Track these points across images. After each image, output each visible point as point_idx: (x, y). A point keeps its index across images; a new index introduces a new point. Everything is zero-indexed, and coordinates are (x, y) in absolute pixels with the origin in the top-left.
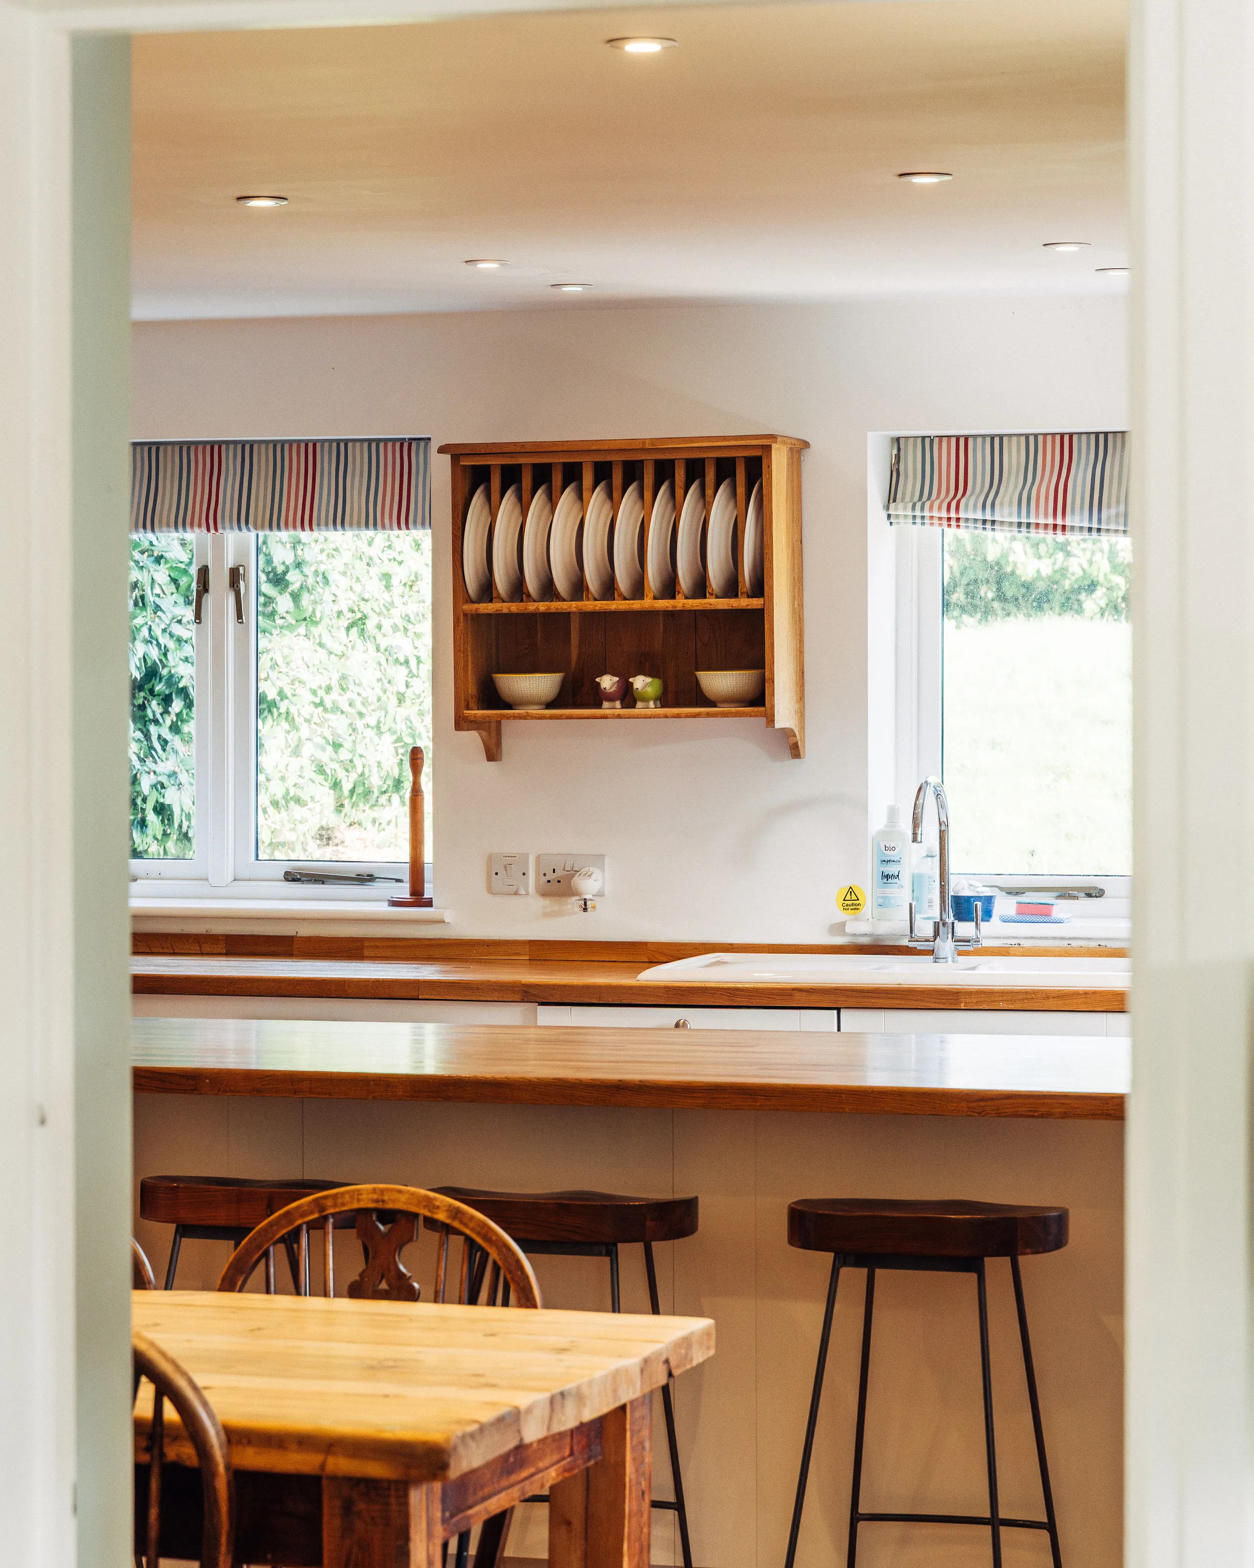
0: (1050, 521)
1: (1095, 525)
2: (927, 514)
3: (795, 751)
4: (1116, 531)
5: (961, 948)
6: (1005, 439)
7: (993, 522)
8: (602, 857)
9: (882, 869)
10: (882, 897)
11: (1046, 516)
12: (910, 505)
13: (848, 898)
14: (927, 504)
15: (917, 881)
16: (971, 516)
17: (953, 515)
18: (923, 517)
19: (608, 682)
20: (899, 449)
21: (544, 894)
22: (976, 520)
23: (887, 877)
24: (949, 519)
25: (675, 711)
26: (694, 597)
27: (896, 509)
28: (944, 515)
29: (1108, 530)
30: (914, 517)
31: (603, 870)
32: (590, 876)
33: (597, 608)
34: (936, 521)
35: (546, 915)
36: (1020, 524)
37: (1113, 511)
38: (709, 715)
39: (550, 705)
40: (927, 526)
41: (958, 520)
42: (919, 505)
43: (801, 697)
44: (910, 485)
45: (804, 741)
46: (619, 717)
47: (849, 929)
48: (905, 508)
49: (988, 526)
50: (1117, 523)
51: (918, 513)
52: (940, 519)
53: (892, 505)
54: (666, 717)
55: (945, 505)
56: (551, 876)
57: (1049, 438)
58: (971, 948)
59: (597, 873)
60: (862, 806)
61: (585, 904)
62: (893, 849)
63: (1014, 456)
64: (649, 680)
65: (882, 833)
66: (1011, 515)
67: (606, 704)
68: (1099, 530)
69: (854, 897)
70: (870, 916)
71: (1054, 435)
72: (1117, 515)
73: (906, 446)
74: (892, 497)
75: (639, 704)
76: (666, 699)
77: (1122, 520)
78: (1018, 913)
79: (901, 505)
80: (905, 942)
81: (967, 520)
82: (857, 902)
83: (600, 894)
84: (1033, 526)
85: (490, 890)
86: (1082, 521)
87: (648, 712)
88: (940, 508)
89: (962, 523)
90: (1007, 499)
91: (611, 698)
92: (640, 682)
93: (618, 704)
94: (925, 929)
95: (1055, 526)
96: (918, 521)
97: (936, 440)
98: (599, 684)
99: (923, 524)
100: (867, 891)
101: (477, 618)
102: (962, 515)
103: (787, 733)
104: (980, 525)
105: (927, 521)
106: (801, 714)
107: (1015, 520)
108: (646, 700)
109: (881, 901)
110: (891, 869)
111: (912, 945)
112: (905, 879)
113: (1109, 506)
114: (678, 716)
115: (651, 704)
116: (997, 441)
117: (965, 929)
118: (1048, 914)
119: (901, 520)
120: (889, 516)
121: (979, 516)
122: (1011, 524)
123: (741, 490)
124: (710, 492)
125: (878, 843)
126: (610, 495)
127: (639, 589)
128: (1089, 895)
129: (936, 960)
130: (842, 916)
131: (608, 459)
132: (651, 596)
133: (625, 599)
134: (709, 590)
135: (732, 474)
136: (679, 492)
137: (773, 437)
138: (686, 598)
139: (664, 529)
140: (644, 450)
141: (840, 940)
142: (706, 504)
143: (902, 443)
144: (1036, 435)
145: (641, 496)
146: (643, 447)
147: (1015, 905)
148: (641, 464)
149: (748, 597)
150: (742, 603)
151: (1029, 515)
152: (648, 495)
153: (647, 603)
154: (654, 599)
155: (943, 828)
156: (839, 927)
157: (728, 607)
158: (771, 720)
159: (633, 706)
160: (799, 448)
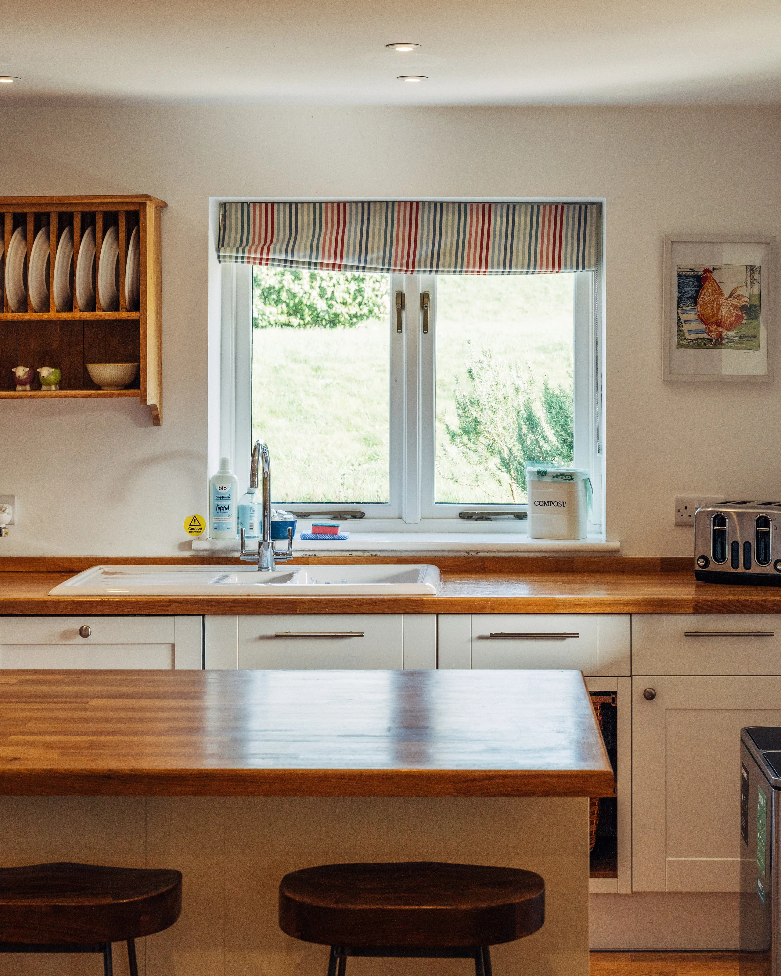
0: (332, 261)
1: (362, 265)
2: (246, 255)
3: (156, 420)
4: (376, 269)
5: (278, 560)
6: (299, 205)
7: (292, 262)
8: (13, 496)
9: (217, 503)
10: (216, 523)
11: (329, 258)
12: (235, 249)
13: (193, 523)
14: (247, 249)
15: (242, 511)
16: (277, 257)
17: (265, 256)
18: (243, 258)
19: (21, 372)
20: (225, 211)
22: (279, 260)
23: (221, 508)
24: (261, 259)
25: (73, 392)
26: (86, 311)
27: (225, 252)
28: (259, 256)
29: (370, 268)
30: (237, 257)
31: (13, 505)
32: (4, 510)
33: (15, 318)
34: (252, 261)
36: (310, 263)
37: (375, 255)
38: (98, 396)
40: (245, 264)
41: (267, 260)
42: (241, 249)
43: (160, 383)
44: (233, 236)
45: (162, 414)
46: (31, 397)
47: (195, 545)
48: (231, 251)
49: (288, 264)
50: (378, 263)
51: (240, 255)
52: (255, 259)
53: (222, 249)
54: (66, 397)
55: (259, 249)
57: (330, 205)
58: (285, 560)
59: (9, 509)
60: (203, 459)
61: (1, 531)
62: (225, 488)
63: (305, 217)
64: (52, 370)
65: (218, 478)
66: (305, 257)
67: (19, 388)
68: (364, 268)
69: (197, 523)
70: (208, 537)
71: (333, 203)
72: (378, 258)
73: (231, 208)
74: (220, 245)
75: (44, 388)
76: (63, 385)
77: (381, 261)
78: (314, 533)
79: (228, 249)
80: (237, 554)
81: (273, 260)
82: (199, 527)
83: (11, 523)
84: (319, 265)
86: (353, 261)
87: (53, 393)
88: (256, 252)
89: (270, 262)
90: (302, 246)
91: (23, 383)
92: (45, 372)
93: (28, 387)
94: (252, 545)
95: (334, 265)
96: (240, 260)
97: (251, 205)
98: (14, 373)
99: (242, 262)
100: (207, 520)
102: (271, 256)
103: (154, 408)
104: (282, 264)
105: (246, 260)
106: (161, 394)
107: (307, 260)
108: (49, 385)
109: (216, 525)
110: (224, 503)
111: (242, 558)
112: (233, 510)
113: (373, 252)
114: (75, 397)
115: (53, 388)
116: (294, 206)
117: (281, 545)
118: (335, 533)
119: (228, 260)
120: (219, 256)
121: (283, 257)
122: (303, 263)
123: (122, 235)
124: (99, 235)
125: (214, 485)
126: (25, 237)
127: (45, 305)
128: (354, 517)
129: (260, 569)
130: (188, 537)
131: (24, 210)
132: (55, 309)
133: (35, 312)
134: (98, 306)
135: (116, 224)
136: (76, 235)
137: (148, 197)
138: (81, 311)
139: (65, 261)
140: (52, 204)
141: (186, 554)
142: (96, 244)
143: (228, 206)
144: (321, 203)
145: (48, 237)
146: (51, 202)
147: (311, 527)
148: (48, 215)
149: (127, 311)
150: (123, 315)
151: (317, 257)
152: (53, 237)
153: (52, 315)
154: (57, 311)
155: (266, 476)
156: (188, 545)
157: (112, 318)
158: (144, 399)
159: (39, 389)
160: (162, 206)
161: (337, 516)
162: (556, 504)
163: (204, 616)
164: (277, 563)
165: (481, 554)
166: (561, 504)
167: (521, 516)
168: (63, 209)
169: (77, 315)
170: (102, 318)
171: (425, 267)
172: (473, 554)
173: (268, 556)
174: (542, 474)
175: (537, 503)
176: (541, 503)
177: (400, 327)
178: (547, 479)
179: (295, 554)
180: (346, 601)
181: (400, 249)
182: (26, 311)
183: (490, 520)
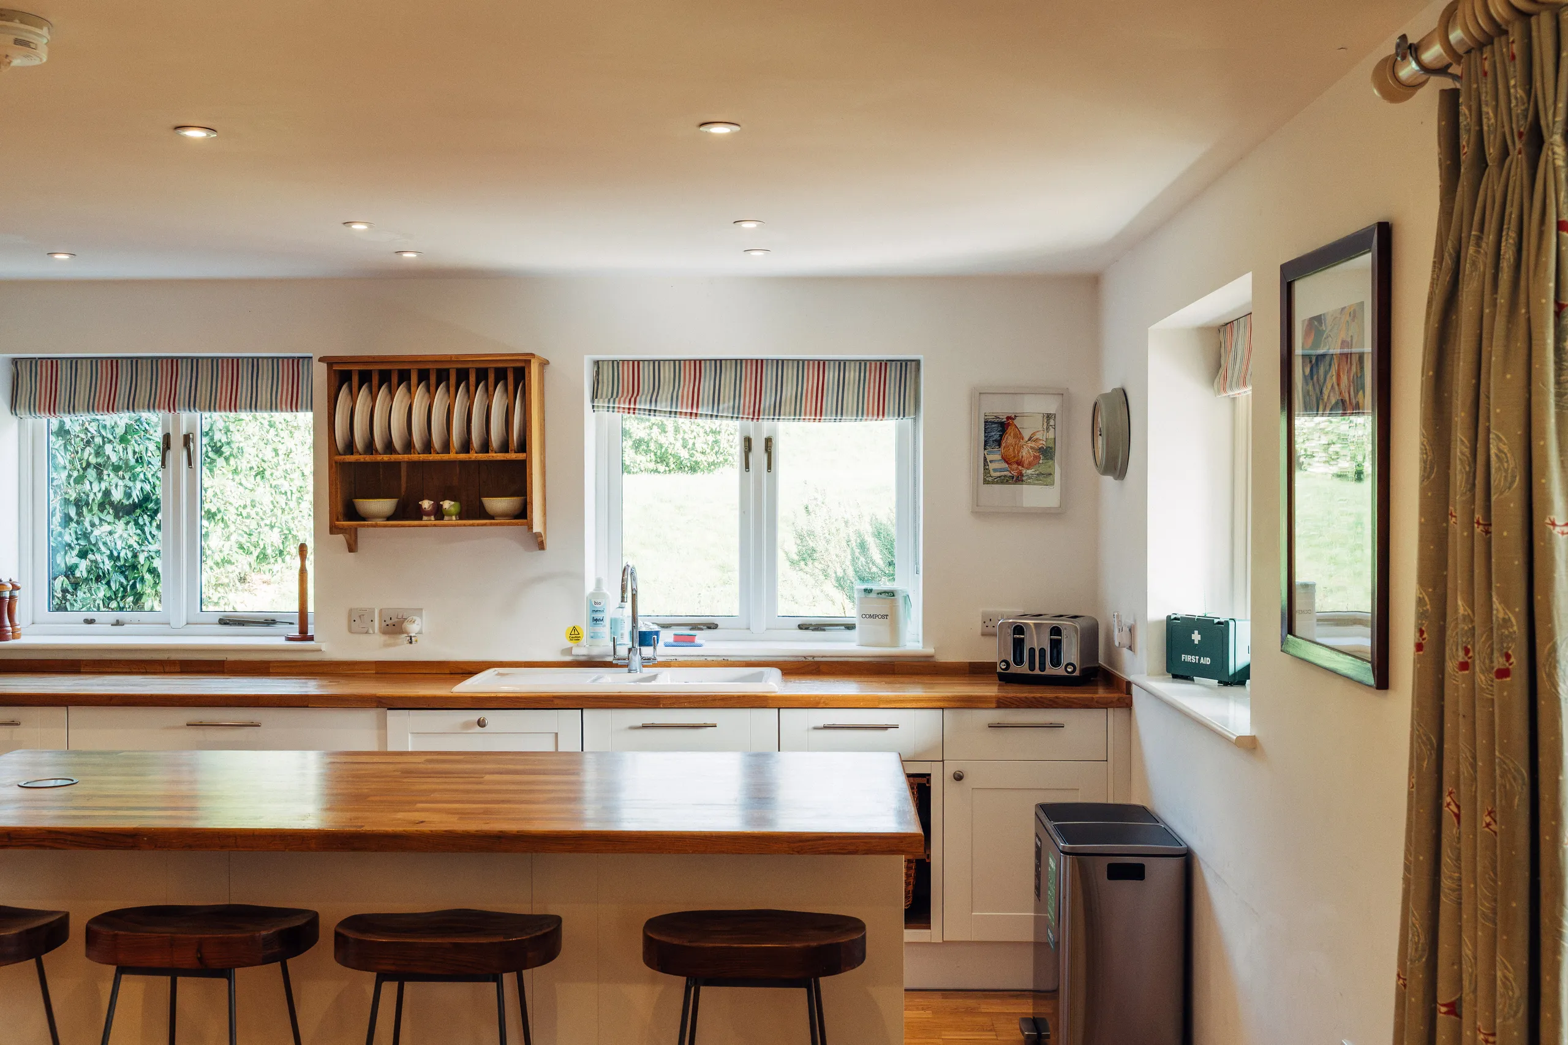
0: (689, 411)
1: (715, 413)
2: (616, 405)
3: (541, 546)
4: (727, 417)
5: (645, 664)
6: (662, 362)
7: (655, 411)
8: (421, 610)
9: (593, 616)
11: (687, 408)
12: (607, 400)
13: (573, 633)
14: (617, 400)
15: (614, 622)
16: (642, 407)
17: (632, 406)
18: (614, 407)
19: (426, 504)
20: (598, 368)
21: (384, 633)
22: (645, 410)
23: (596, 620)
24: (629, 409)
25: (471, 522)
26: (481, 452)
27: (598, 402)
28: (627, 406)
29: (722, 416)
30: (608, 407)
31: (421, 616)
32: (414, 622)
33: (420, 459)
34: (621, 410)
35: (386, 645)
36: (670, 412)
37: (726, 405)
38: (491, 525)
39: (389, 518)
40: (616, 413)
41: (634, 409)
42: (612, 400)
43: (545, 514)
44: (605, 388)
45: (546, 539)
46: (435, 526)
47: (574, 652)
48: (604, 402)
49: (652, 413)
50: (728, 412)
51: (611, 405)
52: (624, 408)
53: (596, 400)
54: (465, 525)
55: (627, 400)
56: (389, 622)
57: (687, 363)
58: (651, 664)
59: (418, 620)
60: (581, 577)
61: (411, 639)
62: (600, 604)
63: (667, 373)
64: (453, 503)
65: (592, 594)
66: (666, 407)
67: (425, 518)
68: (717, 416)
69: (576, 633)
70: (585, 644)
71: (690, 360)
72: (728, 408)
73: (603, 365)
74: (595, 396)
75: (446, 518)
76: (461, 516)
77: (731, 410)
78: (675, 641)
79: (602, 400)
80: (610, 659)
81: (640, 409)
82: (578, 636)
83: (420, 633)
84: (678, 414)
85: (350, 631)
86: (708, 410)
87: (453, 522)
88: (624, 402)
89: (636, 411)
90: (664, 397)
91: (428, 514)
92: (447, 504)
93: (432, 518)
94: (622, 651)
95: (691, 413)
96: (611, 410)
97: (621, 363)
98: (421, 505)
99: (613, 411)
100: (585, 630)
101: (343, 465)
102: (637, 406)
103: (538, 535)
104: (647, 413)
105: (616, 410)
106: (545, 524)
107: (669, 409)
108: (451, 515)
109: (592, 634)
110: (598, 616)
111: (614, 662)
112: (607, 622)
113: (724, 402)
114: (473, 525)
115: (454, 518)
116: (657, 363)
117: (647, 651)
118: (693, 641)
119: (601, 409)
120: (593, 406)
121: (648, 407)
122: (665, 412)
123: (511, 388)
124: (491, 389)
125: (590, 600)
126: (428, 390)
127: (446, 447)
128: (709, 628)
129: (630, 671)
130: (569, 644)
131: (427, 367)
132: (454, 451)
133: (438, 453)
134: (490, 448)
135: (505, 379)
136: (472, 388)
137: (533, 355)
138: (476, 453)
139: (463, 410)
140: (451, 362)
141: (568, 658)
142: (489, 395)
143: (600, 363)
144: (680, 361)
145: (448, 390)
146: (450, 360)
147: (673, 636)
148: (447, 371)
149: (515, 452)
150: (512, 456)
151: (677, 407)
152: (452, 390)
153: (452, 456)
154: (457, 453)
155: (634, 592)
156: (568, 651)
157: (503, 459)
158: (531, 527)
159: (442, 519)
160: (544, 364)
161: (695, 627)
162: (880, 617)
163: (582, 710)
164: (644, 666)
165: (816, 659)
166: (885, 616)
167: (850, 627)
168: (460, 366)
169: (473, 456)
170: (495, 459)
171: (769, 415)
172: (810, 659)
173: (636, 660)
174: (868, 591)
175: (864, 616)
176: (868, 616)
177: (747, 467)
178: (873, 595)
179: (659, 659)
180: (702, 697)
181: (748, 400)
182: (430, 453)
183: (824, 630)
